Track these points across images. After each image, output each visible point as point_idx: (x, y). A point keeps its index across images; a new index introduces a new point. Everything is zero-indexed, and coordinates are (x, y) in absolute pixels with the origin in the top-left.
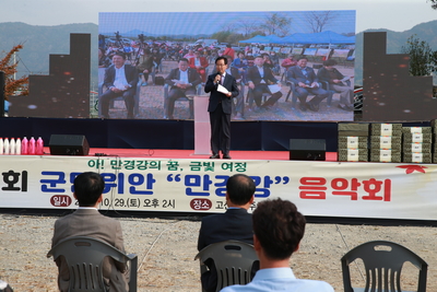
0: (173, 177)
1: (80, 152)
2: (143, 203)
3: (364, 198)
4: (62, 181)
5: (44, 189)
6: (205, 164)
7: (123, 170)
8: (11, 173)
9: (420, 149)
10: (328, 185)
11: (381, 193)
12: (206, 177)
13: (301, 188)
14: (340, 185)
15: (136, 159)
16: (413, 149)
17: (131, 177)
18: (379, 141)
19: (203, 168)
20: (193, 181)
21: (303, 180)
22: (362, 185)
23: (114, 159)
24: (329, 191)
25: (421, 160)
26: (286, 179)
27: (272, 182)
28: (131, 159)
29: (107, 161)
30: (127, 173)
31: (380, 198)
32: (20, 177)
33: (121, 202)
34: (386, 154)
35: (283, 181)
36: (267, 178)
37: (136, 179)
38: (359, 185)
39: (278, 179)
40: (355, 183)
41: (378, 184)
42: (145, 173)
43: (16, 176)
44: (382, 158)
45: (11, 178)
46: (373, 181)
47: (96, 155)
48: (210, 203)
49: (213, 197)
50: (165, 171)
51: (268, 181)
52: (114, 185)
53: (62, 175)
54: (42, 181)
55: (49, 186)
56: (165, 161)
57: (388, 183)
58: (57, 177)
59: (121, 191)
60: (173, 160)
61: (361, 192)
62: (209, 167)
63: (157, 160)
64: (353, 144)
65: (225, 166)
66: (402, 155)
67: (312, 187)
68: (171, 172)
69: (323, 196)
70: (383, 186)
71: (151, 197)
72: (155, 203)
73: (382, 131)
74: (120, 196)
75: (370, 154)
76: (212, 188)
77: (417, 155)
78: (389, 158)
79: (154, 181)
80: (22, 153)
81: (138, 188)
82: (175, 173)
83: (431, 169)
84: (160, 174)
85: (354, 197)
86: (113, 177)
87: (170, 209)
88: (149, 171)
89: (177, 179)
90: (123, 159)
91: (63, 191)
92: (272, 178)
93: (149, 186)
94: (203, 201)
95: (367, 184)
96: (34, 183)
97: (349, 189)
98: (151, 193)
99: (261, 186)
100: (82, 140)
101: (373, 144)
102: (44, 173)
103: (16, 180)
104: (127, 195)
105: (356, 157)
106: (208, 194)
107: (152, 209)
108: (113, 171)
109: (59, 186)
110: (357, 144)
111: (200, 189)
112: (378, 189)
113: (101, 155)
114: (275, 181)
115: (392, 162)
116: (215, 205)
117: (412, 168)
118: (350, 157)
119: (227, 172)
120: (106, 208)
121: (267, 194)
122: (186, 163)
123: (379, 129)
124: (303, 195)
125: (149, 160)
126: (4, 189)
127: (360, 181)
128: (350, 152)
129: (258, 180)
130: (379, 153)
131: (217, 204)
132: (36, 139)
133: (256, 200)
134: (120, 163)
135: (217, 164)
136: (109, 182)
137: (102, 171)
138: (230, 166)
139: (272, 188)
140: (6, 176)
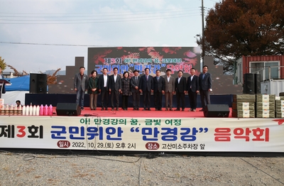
0: (134, 129)
1: (75, 114)
2: (115, 146)
3: (254, 140)
4: (64, 131)
5: (53, 137)
6: (154, 121)
7: (102, 125)
8: (33, 127)
10: (232, 132)
11: (263, 137)
12: (156, 129)
13: (215, 135)
14: (239, 133)
15: (110, 118)
16: (282, 110)
17: (107, 130)
18: (262, 105)
19: (153, 123)
20: (147, 131)
21: (217, 130)
22: (252, 132)
23: (96, 118)
24: (232, 136)
26: (206, 130)
27: (197, 131)
28: (107, 118)
29: (92, 119)
30: (105, 127)
31: (263, 140)
32: (39, 129)
33: (101, 145)
34: (266, 114)
35: (204, 131)
36: (194, 129)
37: (111, 131)
38: (250, 132)
39: (201, 129)
40: (248, 131)
41: (261, 131)
42: (116, 127)
43: (36, 128)
44: (264, 115)
45: (33, 130)
46: (258, 129)
47: (85, 115)
48: (158, 145)
49: (160, 141)
50: (129, 126)
51: (195, 131)
52: (97, 135)
53: (64, 128)
54: (52, 132)
55: (56, 135)
56: (129, 119)
57: (267, 130)
58: (61, 130)
59: (101, 138)
60: (134, 118)
61: (251, 136)
62: (157, 122)
63: (124, 118)
64: (246, 108)
65: (167, 122)
66: (275, 114)
67: (222, 135)
68: (133, 126)
69: (229, 140)
70: (264, 132)
71: (120, 142)
72: (123, 145)
73: (263, 99)
74: (100, 142)
75: (256, 112)
76: (160, 136)
78: (268, 115)
79: (122, 132)
80: (40, 115)
81: (112, 136)
82: (135, 127)
84: (126, 128)
85: (248, 139)
86: (96, 130)
87: (132, 149)
88: (119, 125)
89: (137, 130)
90: (102, 118)
91: (65, 138)
92: (198, 129)
93: (119, 135)
94: (154, 144)
95: (255, 131)
96: (47, 133)
97: (244, 135)
98: (121, 139)
99: (191, 134)
101: (258, 107)
102: (53, 127)
103: (36, 131)
104: (105, 141)
105: (248, 115)
106: (157, 140)
107: (121, 149)
108: (96, 126)
109: (62, 135)
110: (248, 107)
111: (152, 136)
112: (261, 134)
113: (88, 116)
114: (199, 131)
115: (270, 117)
116: (161, 146)
117: (281, 121)
118: (244, 115)
119: (169, 126)
120: (92, 149)
121: (194, 139)
122: (142, 120)
123: (261, 98)
124: (217, 139)
125: (119, 118)
126: (29, 137)
127: (251, 129)
128: (244, 112)
129: (188, 130)
130: (262, 113)
131: (163, 145)
132: (49, 106)
133: (187, 143)
134: (100, 120)
135: (163, 121)
136: (93, 132)
137: (89, 126)
138: (171, 122)
139: (197, 135)
140: (30, 128)
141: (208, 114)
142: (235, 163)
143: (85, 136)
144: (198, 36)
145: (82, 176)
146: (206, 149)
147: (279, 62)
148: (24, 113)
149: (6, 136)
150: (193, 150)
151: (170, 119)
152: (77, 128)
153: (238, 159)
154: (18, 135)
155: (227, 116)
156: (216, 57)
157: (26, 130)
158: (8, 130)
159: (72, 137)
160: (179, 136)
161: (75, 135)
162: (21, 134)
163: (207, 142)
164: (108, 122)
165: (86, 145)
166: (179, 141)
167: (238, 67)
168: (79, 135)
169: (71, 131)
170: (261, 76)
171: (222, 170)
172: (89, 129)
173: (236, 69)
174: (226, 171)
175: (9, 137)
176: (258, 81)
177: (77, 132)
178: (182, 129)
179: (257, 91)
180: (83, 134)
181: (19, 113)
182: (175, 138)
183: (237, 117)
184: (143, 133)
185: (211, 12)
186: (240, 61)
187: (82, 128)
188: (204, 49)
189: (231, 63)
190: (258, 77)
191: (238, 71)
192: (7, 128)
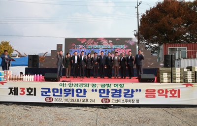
0: (94, 90)
1: (56, 80)
2: (82, 101)
3: (170, 97)
4: (49, 92)
5: (42, 95)
6: (107, 84)
7: (74, 87)
8: (30, 88)
9: (191, 77)
10: (156, 92)
11: (176, 95)
12: (108, 90)
13: (146, 93)
14: (161, 92)
15: (79, 83)
16: (188, 77)
17: (77, 90)
18: (175, 74)
19: (106, 86)
20: (102, 91)
21: (147, 91)
22: (169, 92)
23: (70, 83)
24: (157, 94)
25: (191, 82)
26: (140, 90)
28: (77, 83)
29: (67, 83)
30: (75, 89)
31: (176, 97)
32: (33, 90)
33: (73, 100)
34: (178, 80)
36: (132, 90)
37: (79, 91)
39: (137, 90)
40: (167, 91)
41: (175, 91)
42: (82, 89)
43: (32, 89)
44: (177, 81)
45: (30, 91)
46: (173, 90)
47: (63, 81)
48: (109, 100)
49: (110, 98)
50: (91, 88)
51: (133, 91)
52: (70, 93)
53: (49, 89)
54: (42, 92)
55: (44, 94)
56: (90, 83)
57: (179, 90)
58: (47, 90)
59: (73, 96)
60: (94, 83)
61: (169, 94)
62: (109, 86)
63: (87, 83)
64: (165, 76)
65: (115, 85)
66: (184, 80)
67: (150, 93)
68: (93, 88)
69: (154, 97)
70: (177, 92)
71: (85, 98)
72: (87, 100)
74: (73, 98)
75: (172, 79)
76: (110, 94)
77: (190, 80)
78: (179, 81)
79: (86, 92)
80: (34, 81)
81: (80, 94)
82: (95, 88)
83: (195, 85)
84: (89, 89)
85: (166, 97)
86: (70, 90)
87: (93, 103)
88: (84, 88)
89: (96, 91)
90: (73, 83)
91: (50, 96)
92: (134, 90)
93: (85, 94)
94: (106, 99)
95: (171, 91)
96: (38, 92)
97: (164, 94)
98: (85, 96)
99: (130, 93)
100: (57, 75)
101: (173, 76)
102: (42, 89)
103: (32, 91)
104: (75, 97)
105: (167, 81)
106: (108, 97)
107: (86, 103)
108: (69, 88)
109: (48, 94)
110: (167, 76)
111: (105, 95)
112: (175, 93)
113: (65, 81)
115: (181, 82)
116: (111, 101)
117: (188, 85)
118: (164, 81)
119: (116, 88)
120: (67, 103)
121: (132, 96)
122: (99, 84)
123: (175, 70)
124: (147, 96)
125: (84, 83)
126: (27, 95)
127: (168, 90)
128: (164, 79)
129: (129, 91)
130: (175, 79)
131: (112, 101)
132: (40, 75)
133: (128, 99)
134: (72, 84)
135: (112, 84)
136: (68, 92)
137: (65, 88)
138: (117, 85)
139: (134, 94)
140: (28, 89)
141: (142, 80)
142: (158, 112)
143: (63, 95)
144: (135, 31)
145: (60, 120)
146: (140, 103)
147: (186, 48)
148: (24, 80)
149: (13, 94)
150: (132, 104)
151: (117, 83)
152: (57, 90)
153: (160, 109)
154: (21, 94)
155: (153, 82)
156: (147, 44)
158: (14, 91)
159: (54, 95)
160: (123, 94)
161: (56, 94)
162: (22, 93)
163: (141, 98)
164: (77, 85)
165: (63, 100)
166: (123, 98)
167: (161, 51)
168: (59, 94)
169: (53, 91)
170: (175, 56)
171: (150, 116)
172: (65, 90)
173: (159, 52)
174: (153, 116)
175: (15, 95)
176: (173, 59)
177: (57, 92)
178: (124, 90)
179: (172, 66)
180: (61, 93)
181: (21, 79)
182: (120, 96)
183: (159, 82)
184: (100, 92)
185: (144, 16)
186: (162, 47)
187: (61, 89)
188: (139, 39)
189: (156, 48)
190: (173, 57)
191: (161, 53)
192: (13, 89)
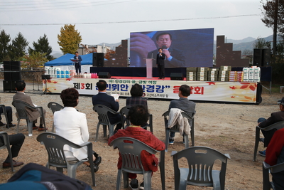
1: (107, 77)
2: (125, 94)
3: (195, 93)
6: (143, 81)
8: (88, 84)
9: (214, 76)
11: (200, 92)
12: (144, 86)
13: (174, 90)
15: (123, 80)
16: (211, 76)
17: (121, 86)
18: (200, 73)
19: (143, 83)
21: (174, 87)
23: (116, 80)
25: (214, 80)
26: (169, 87)
28: (121, 80)
29: (114, 80)
30: (120, 84)
32: (90, 85)
33: (118, 93)
34: (202, 78)
37: (123, 86)
39: (166, 87)
40: (192, 88)
41: (199, 89)
42: (125, 84)
45: (88, 86)
46: (197, 87)
47: (112, 78)
48: (145, 94)
49: (146, 92)
50: (131, 84)
51: (163, 87)
52: (117, 88)
56: (131, 80)
57: (203, 88)
59: (118, 90)
60: (134, 80)
61: (194, 91)
62: (145, 82)
63: (129, 80)
64: (191, 74)
66: (208, 78)
67: (177, 89)
71: (127, 92)
73: (201, 70)
75: (197, 78)
76: (146, 90)
77: (213, 78)
79: (128, 87)
80: (91, 78)
81: (123, 89)
83: (217, 83)
86: (116, 85)
93: (127, 89)
95: (195, 88)
99: (161, 89)
100: (107, 74)
101: (198, 75)
104: (120, 91)
105: (192, 79)
115: (204, 81)
117: (210, 83)
118: (190, 79)
119: (150, 84)
121: (163, 91)
122: (138, 81)
124: (174, 92)
125: (127, 80)
126: (86, 89)
128: (190, 77)
129: (160, 87)
130: (200, 78)
131: (147, 95)
132: (95, 73)
133: (159, 94)
134: (118, 81)
135: (147, 81)
136: (115, 87)
139: (165, 90)
146: (169, 98)
148: (84, 77)
150: (162, 98)
151: (151, 81)
154: (81, 88)
157: (85, 86)
160: (155, 90)
163: (169, 93)
164: (121, 82)
166: (155, 93)
168: (108, 88)
172: (113, 85)
178: (157, 86)
180: (110, 88)
181: (82, 77)
182: (153, 91)
187: (110, 85)
192: (76, 85)
